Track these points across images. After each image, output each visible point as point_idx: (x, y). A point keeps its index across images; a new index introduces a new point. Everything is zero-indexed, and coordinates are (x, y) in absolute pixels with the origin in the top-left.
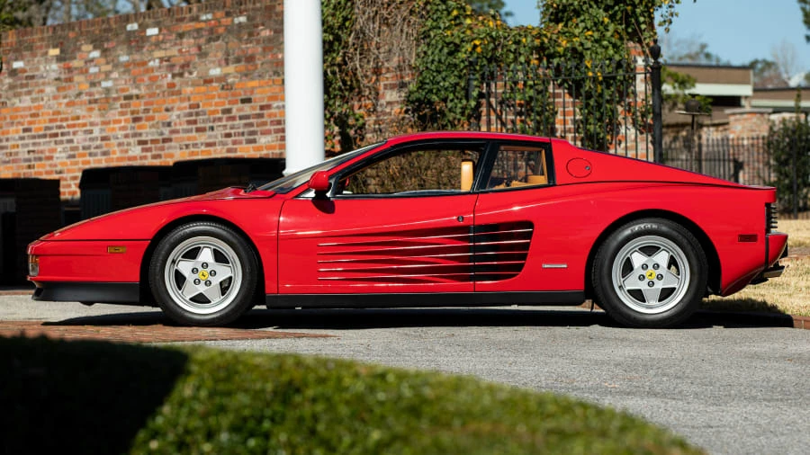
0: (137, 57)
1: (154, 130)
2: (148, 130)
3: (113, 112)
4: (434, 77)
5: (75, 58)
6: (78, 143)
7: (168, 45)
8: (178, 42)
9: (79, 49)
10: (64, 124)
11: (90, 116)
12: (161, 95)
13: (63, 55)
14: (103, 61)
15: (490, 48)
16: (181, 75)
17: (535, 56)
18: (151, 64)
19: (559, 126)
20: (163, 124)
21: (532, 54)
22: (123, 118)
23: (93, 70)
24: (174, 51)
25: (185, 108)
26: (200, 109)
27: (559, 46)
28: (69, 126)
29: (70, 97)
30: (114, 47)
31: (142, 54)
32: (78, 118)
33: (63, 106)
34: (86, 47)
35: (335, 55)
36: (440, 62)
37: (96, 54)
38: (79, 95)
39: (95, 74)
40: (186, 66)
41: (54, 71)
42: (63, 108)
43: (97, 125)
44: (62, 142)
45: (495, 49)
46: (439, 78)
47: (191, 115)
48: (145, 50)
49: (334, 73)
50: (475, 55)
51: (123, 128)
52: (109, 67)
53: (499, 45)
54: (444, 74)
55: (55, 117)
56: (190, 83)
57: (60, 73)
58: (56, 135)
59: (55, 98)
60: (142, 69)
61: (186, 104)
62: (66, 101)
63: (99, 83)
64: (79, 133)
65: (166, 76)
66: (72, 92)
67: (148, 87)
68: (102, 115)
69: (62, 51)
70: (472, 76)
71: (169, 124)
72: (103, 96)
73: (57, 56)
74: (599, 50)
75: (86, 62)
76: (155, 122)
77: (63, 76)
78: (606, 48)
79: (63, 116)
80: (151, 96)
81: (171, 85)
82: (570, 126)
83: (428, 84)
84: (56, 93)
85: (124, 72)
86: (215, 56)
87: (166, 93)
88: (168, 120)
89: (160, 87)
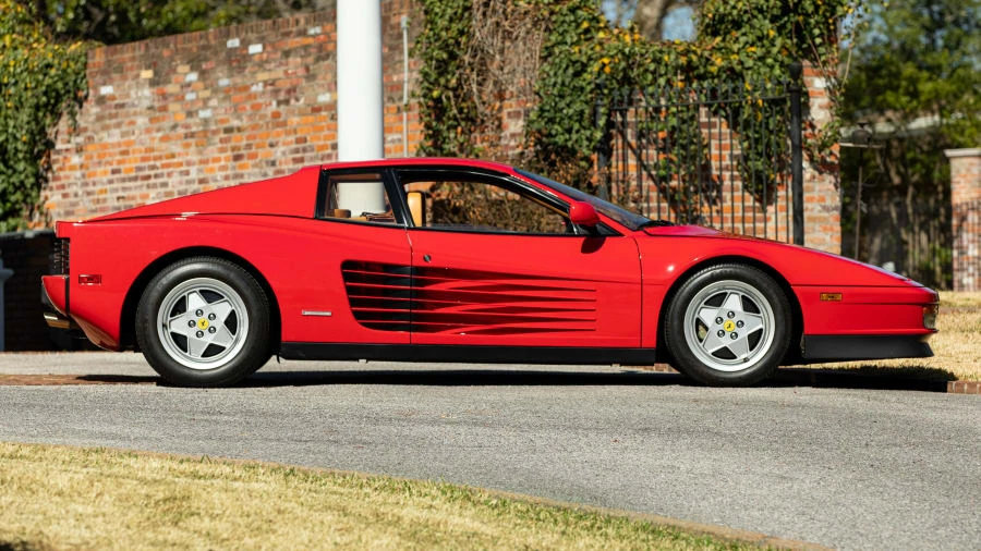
0: (239, 80)
1: (257, 170)
2: (250, 170)
3: (211, 148)
4: (556, 104)
5: (170, 82)
6: (173, 186)
7: (272, 65)
8: (284, 61)
9: (174, 71)
10: (158, 163)
11: (187, 154)
12: (265, 127)
13: (157, 78)
14: (201, 85)
15: (621, 68)
16: (287, 102)
17: (679, 77)
18: (254, 88)
19: (714, 164)
20: (267, 162)
21: (676, 74)
22: (223, 155)
23: (190, 96)
24: (279, 73)
25: (291, 143)
26: (308, 144)
27: (712, 64)
28: (163, 166)
29: (164, 130)
30: (212, 69)
31: (245, 76)
32: (173, 156)
33: (156, 141)
34: (183, 69)
35: (449, 77)
36: (563, 84)
37: (193, 77)
38: (174, 127)
39: (192, 102)
40: (292, 91)
41: (146, 98)
42: (156, 144)
43: (194, 164)
44: (155, 186)
45: (630, 67)
46: (562, 104)
47: (297, 151)
48: (247, 71)
49: (448, 98)
50: (604, 76)
51: (224, 168)
52: (207, 93)
53: (633, 63)
54: (568, 99)
55: (147, 155)
56: (296, 112)
57: (154, 100)
58: (148, 177)
59: (148, 131)
60: (244, 95)
61: (292, 138)
62: (160, 134)
63: (197, 112)
64: (175, 174)
65: (270, 104)
66: (167, 124)
67: (251, 117)
68: (200, 153)
69: (156, 73)
70: (599, 102)
71: (273, 163)
72: (201, 128)
73: (150, 79)
74: (762, 70)
75: (182, 87)
76: (258, 160)
77: (156, 105)
78: (772, 67)
79: (156, 154)
80: (254, 127)
81: (276, 115)
82: (727, 162)
83: (549, 111)
84: (149, 125)
85: (225, 99)
86: (324, 79)
87: (270, 126)
88: (272, 158)
89: (264, 116)
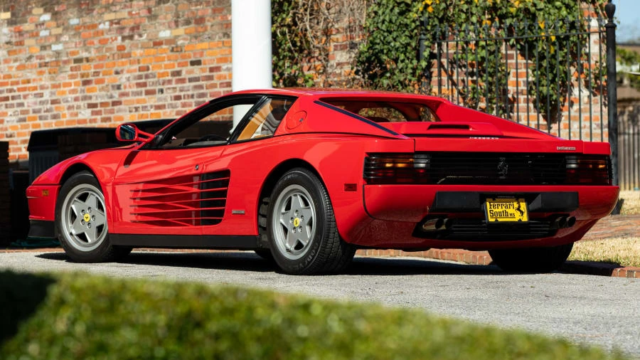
0: (87, 20)
1: (103, 93)
2: (97, 93)
3: (62, 75)
4: (385, 38)
5: (26, 22)
6: (28, 106)
7: (118, 8)
8: (128, 4)
9: (30, 13)
10: (15, 88)
11: (41, 80)
12: (111, 58)
13: (14, 19)
14: (54, 24)
15: (441, 8)
16: (131, 37)
17: (487, 16)
18: (101, 27)
19: (511, 89)
20: (113, 86)
21: (484, 14)
22: (72, 81)
23: (43, 33)
24: (124, 14)
25: (135, 71)
26: (150, 72)
27: (512, 6)
28: (19, 90)
29: (21, 60)
30: (64, 10)
31: (93, 16)
32: (29, 82)
33: (14, 69)
34: (37, 11)
35: (284, 16)
36: (390, 21)
37: (47, 17)
38: (30, 58)
39: (46, 37)
40: (135, 28)
41: (5, 34)
42: (13, 72)
43: (47, 88)
44: (12, 106)
45: (447, 8)
46: (390, 38)
47: (140, 77)
48: (95, 13)
49: (283, 34)
50: (427, 15)
51: (74, 91)
52: (59, 31)
53: (451, 4)
54: (395, 34)
55: (6, 80)
56: (140, 46)
57: (11, 37)
58: (7, 99)
59: (6, 61)
60: (92, 31)
61: (136, 67)
62: (17, 64)
63: (50, 46)
64: (30, 96)
65: (116, 39)
66: (23, 56)
67: (98, 50)
68: (52, 79)
69: (13, 15)
70: (423, 36)
71: (119, 87)
72: (54, 59)
73: (8, 20)
74: (552, 11)
75: (37, 26)
76: (104, 85)
77: (14, 40)
78: (559, 9)
79: (13, 80)
80: (102, 58)
81: (121, 48)
82: (523, 87)
83: (379, 44)
84: (7, 57)
85: (74, 35)
86: (165, 18)
87: (116, 56)
88: (118, 83)
89: (109, 49)
